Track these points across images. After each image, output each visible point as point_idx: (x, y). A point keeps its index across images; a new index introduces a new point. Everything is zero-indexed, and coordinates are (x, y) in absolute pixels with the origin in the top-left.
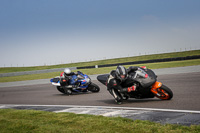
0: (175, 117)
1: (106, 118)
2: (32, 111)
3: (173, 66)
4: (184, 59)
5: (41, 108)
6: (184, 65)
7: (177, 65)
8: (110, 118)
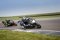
0: (48, 33)
1: (27, 33)
2: (5, 30)
3: (48, 17)
4: (51, 15)
5: (8, 30)
6: (51, 17)
7: (49, 17)
8: (29, 33)
